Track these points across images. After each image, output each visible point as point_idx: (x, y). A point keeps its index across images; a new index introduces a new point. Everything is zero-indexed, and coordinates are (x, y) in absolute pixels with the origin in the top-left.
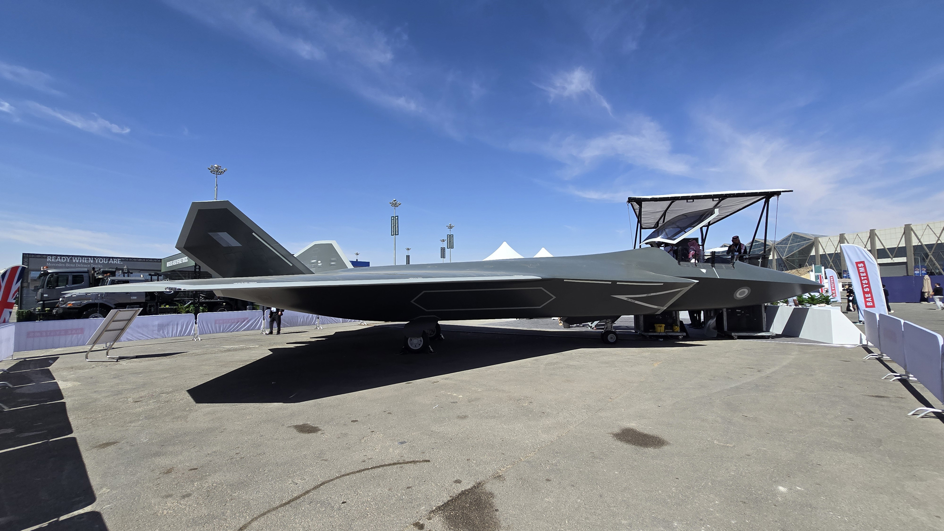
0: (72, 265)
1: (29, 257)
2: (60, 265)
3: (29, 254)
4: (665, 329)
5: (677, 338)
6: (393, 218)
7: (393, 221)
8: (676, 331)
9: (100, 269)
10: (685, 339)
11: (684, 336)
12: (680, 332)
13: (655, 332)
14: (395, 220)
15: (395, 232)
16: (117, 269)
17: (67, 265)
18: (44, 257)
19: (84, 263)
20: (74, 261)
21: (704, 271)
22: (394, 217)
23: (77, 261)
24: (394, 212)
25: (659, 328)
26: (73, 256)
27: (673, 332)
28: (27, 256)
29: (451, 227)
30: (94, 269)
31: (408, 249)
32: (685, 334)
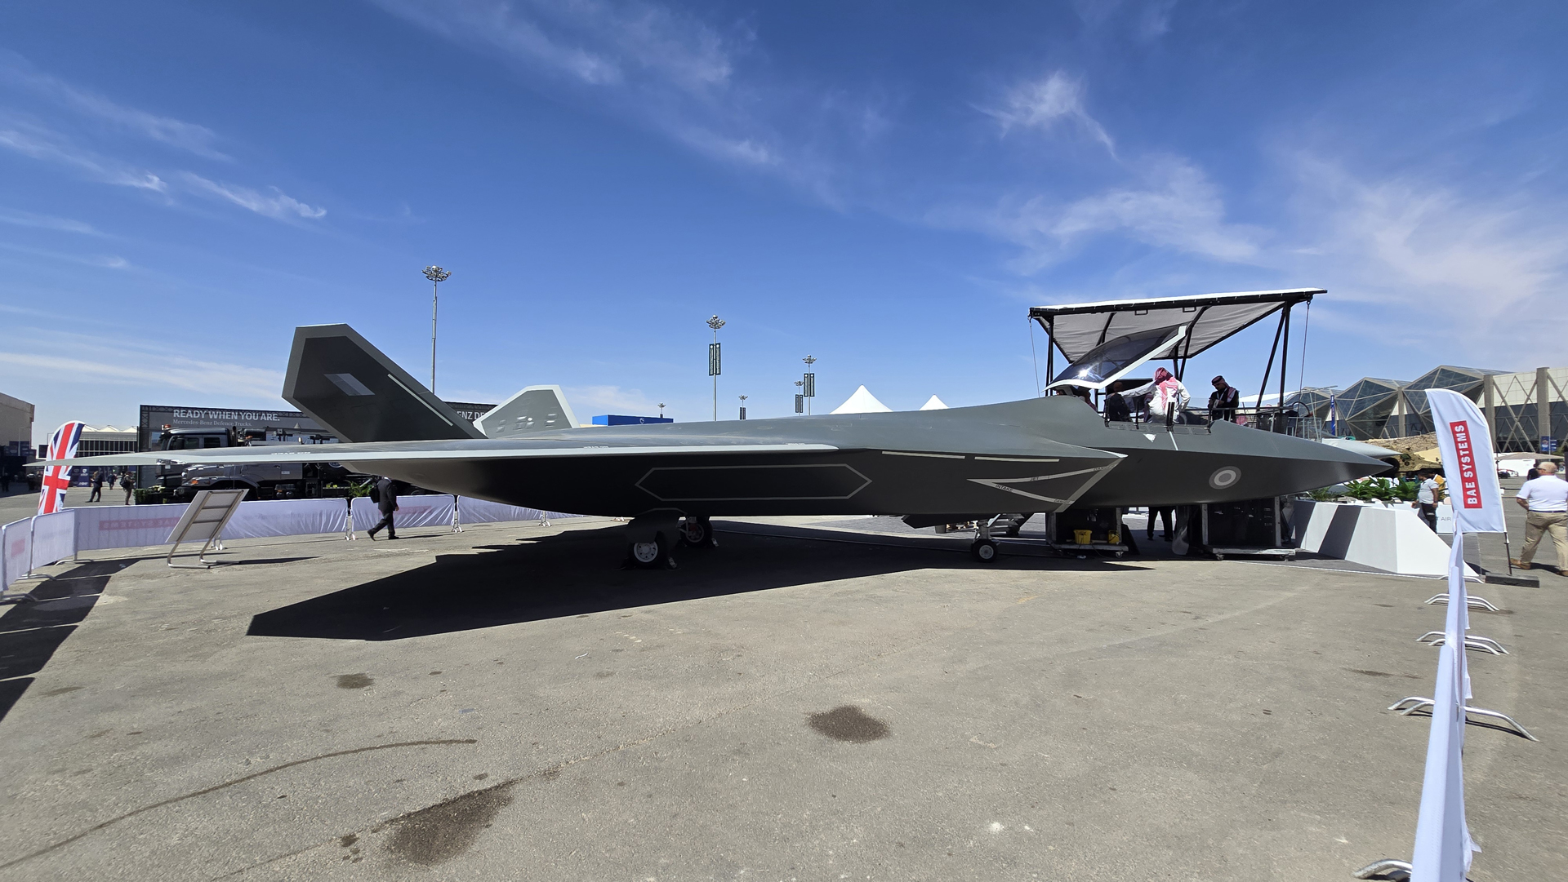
0: (208, 423)
1: (149, 411)
2: (192, 423)
3: (148, 406)
4: (1092, 538)
5: (1112, 555)
6: (712, 347)
7: (712, 352)
8: (1112, 542)
9: (243, 429)
10: (1125, 557)
11: (1125, 552)
12: (1120, 545)
13: (1075, 543)
14: (715, 352)
15: (715, 370)
16: (268, 429)
17: (202, 423)
18: (169, 410)
19: (226, 420)
20: (211, 417)
21: (1151, 437)
22: (713, 345)
23: (216, 417)
24: (713, 337)
25: (1081, 537)
26: (209, 409)
27: (1108, 544)
28: (147, 408)
29: (810, 361)
30: (234, 428)
31: (743, 398)
32: (1126, 548)
